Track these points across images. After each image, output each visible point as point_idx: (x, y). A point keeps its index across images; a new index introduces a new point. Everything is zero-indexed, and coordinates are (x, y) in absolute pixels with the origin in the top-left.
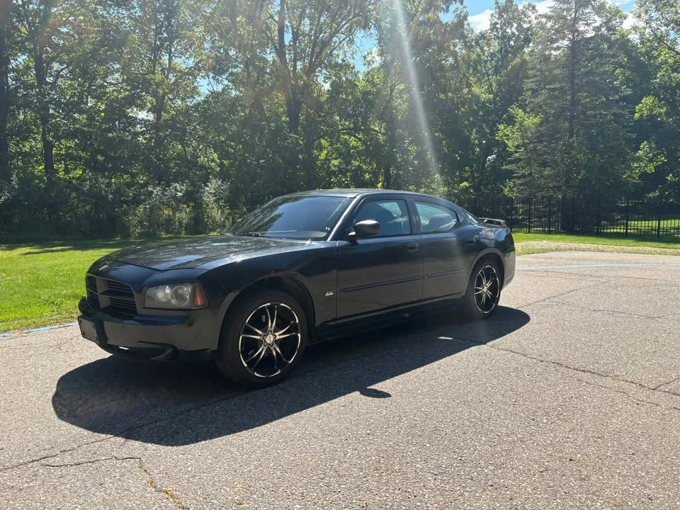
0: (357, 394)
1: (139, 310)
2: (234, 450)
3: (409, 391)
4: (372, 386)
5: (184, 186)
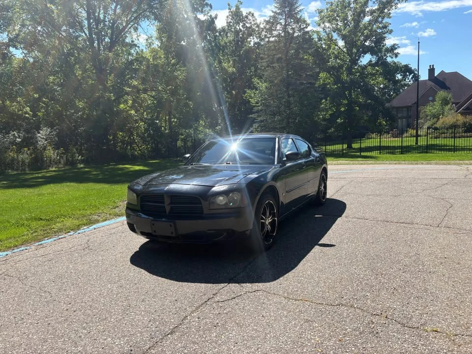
0: (318, 247)
1: (206, 211)
4: (320, 243)
5: (22, 133)
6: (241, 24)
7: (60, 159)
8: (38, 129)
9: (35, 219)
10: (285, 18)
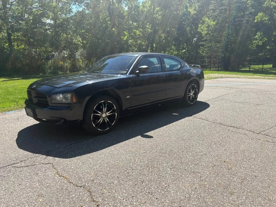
0: (140, 137)
1: (50, 104)
2: (90, 160)
3: (161, 135)
8: (77, 50)
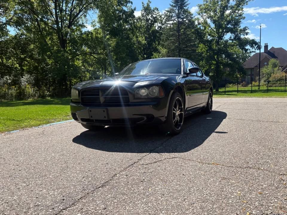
1: (131, 100)
4: (215, 131)
5: (11, 77)
6: (150, 15)
7: (35, 94)
8: (22, 75)
9: (10, 120)
10: (178, 9)
